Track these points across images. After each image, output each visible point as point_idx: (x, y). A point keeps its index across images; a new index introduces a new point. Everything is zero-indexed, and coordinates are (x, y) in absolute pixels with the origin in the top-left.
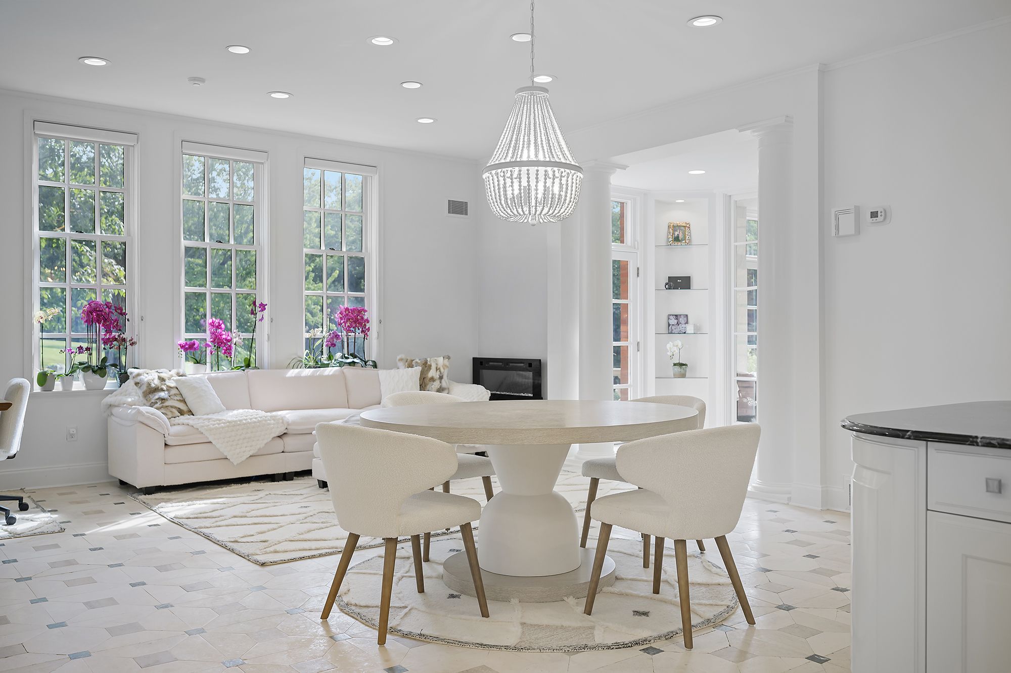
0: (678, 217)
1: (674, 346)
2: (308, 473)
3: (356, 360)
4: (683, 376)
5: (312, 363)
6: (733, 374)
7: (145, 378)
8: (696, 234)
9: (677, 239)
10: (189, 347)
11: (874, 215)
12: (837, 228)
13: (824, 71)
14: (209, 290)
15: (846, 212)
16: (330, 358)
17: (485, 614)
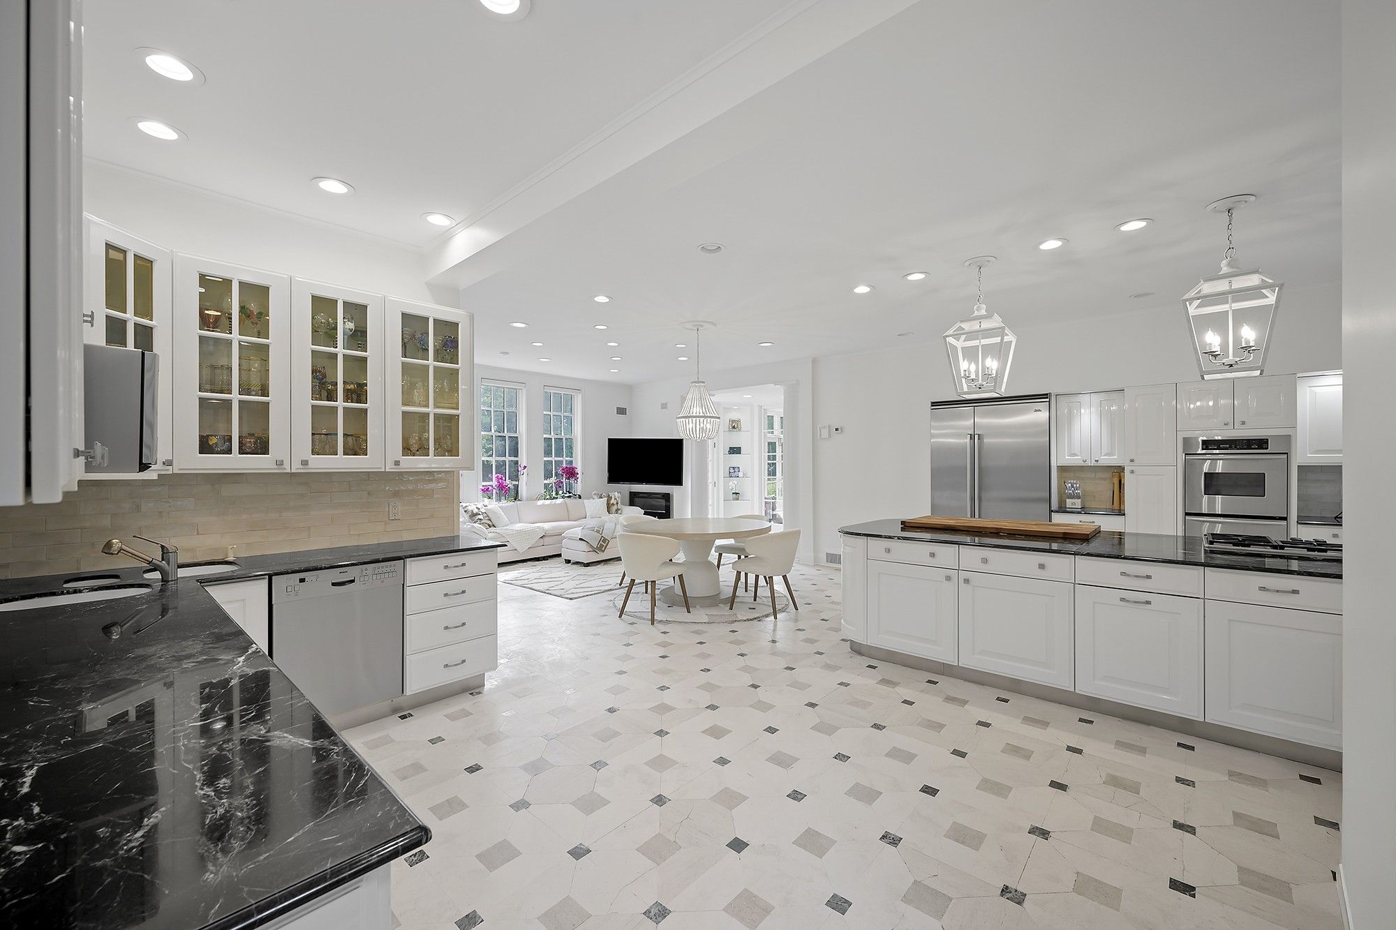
0: (734, 416)
1: (733, 483)
2: (559, 555)
3: (571, 495)
4: (738, 499)
5: (548, 497)
6: (763, 498)
7: (470, 508)
8: (744, 425)
9: (734, 427)
10: (486, 490)
11: (837, 430)
12: (820, 435)
13: (814, 361)
14: (493, 460)
15: (824, 427)
16: (557, 494)
17: (689, 612)
